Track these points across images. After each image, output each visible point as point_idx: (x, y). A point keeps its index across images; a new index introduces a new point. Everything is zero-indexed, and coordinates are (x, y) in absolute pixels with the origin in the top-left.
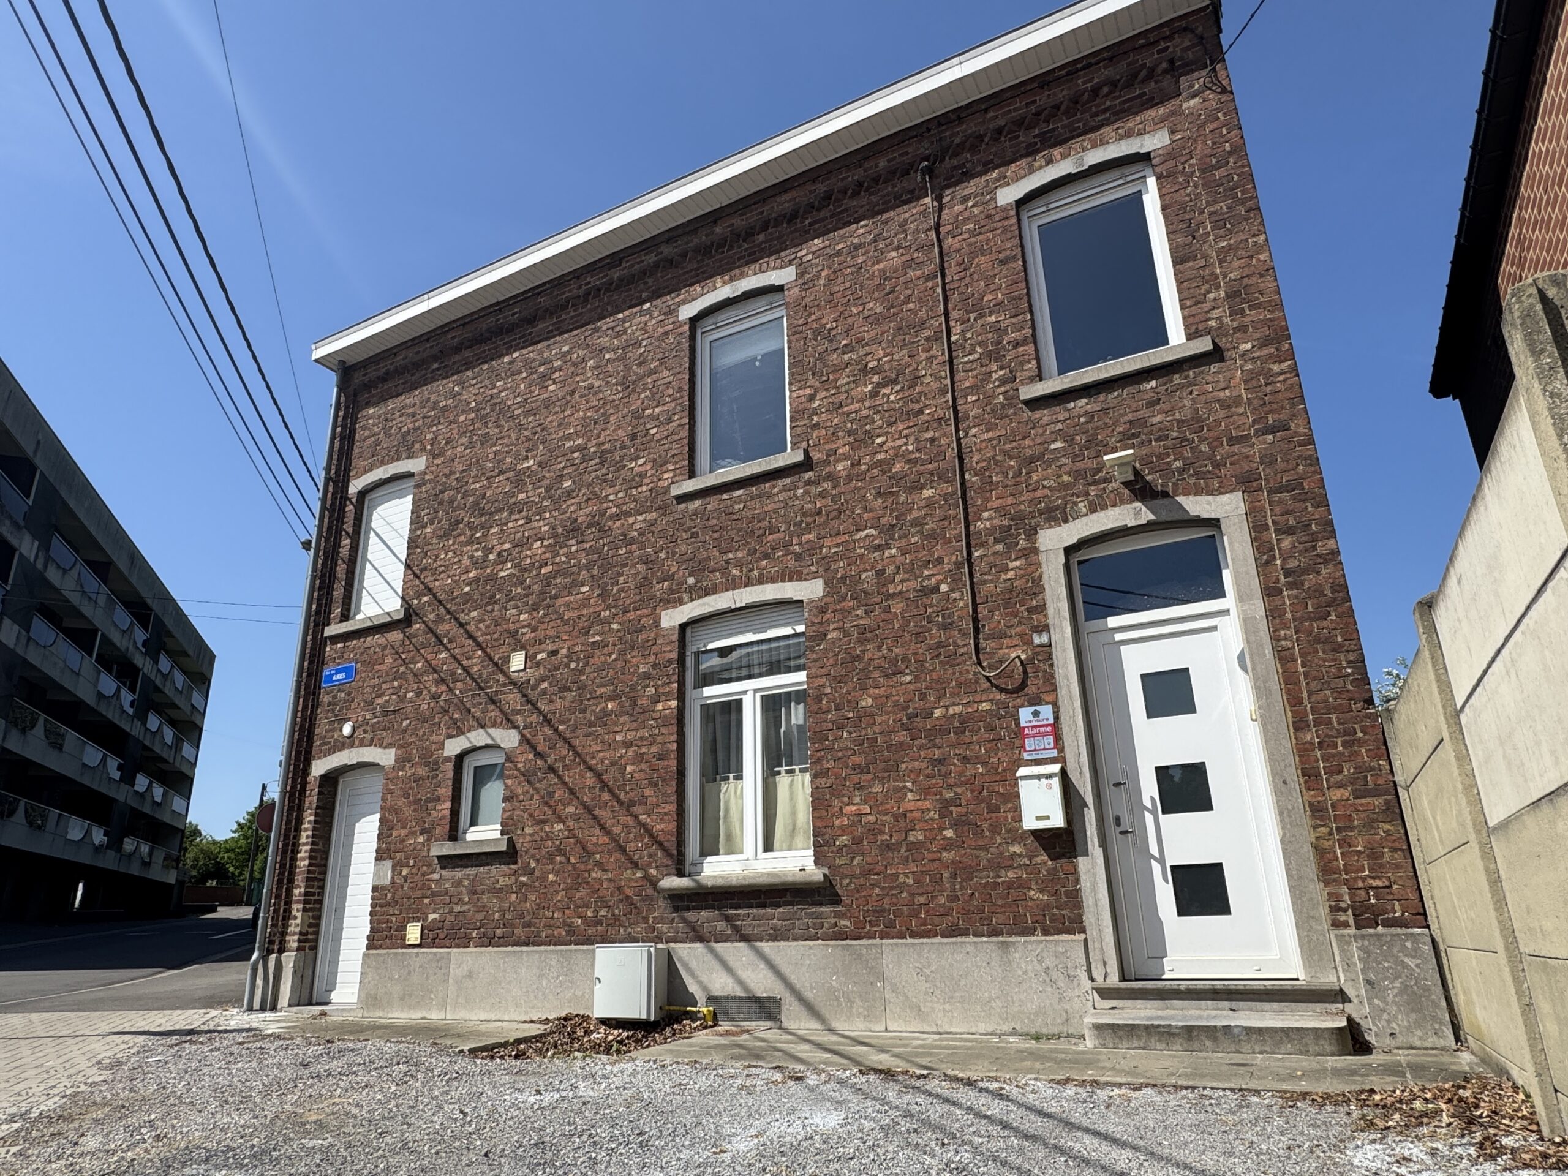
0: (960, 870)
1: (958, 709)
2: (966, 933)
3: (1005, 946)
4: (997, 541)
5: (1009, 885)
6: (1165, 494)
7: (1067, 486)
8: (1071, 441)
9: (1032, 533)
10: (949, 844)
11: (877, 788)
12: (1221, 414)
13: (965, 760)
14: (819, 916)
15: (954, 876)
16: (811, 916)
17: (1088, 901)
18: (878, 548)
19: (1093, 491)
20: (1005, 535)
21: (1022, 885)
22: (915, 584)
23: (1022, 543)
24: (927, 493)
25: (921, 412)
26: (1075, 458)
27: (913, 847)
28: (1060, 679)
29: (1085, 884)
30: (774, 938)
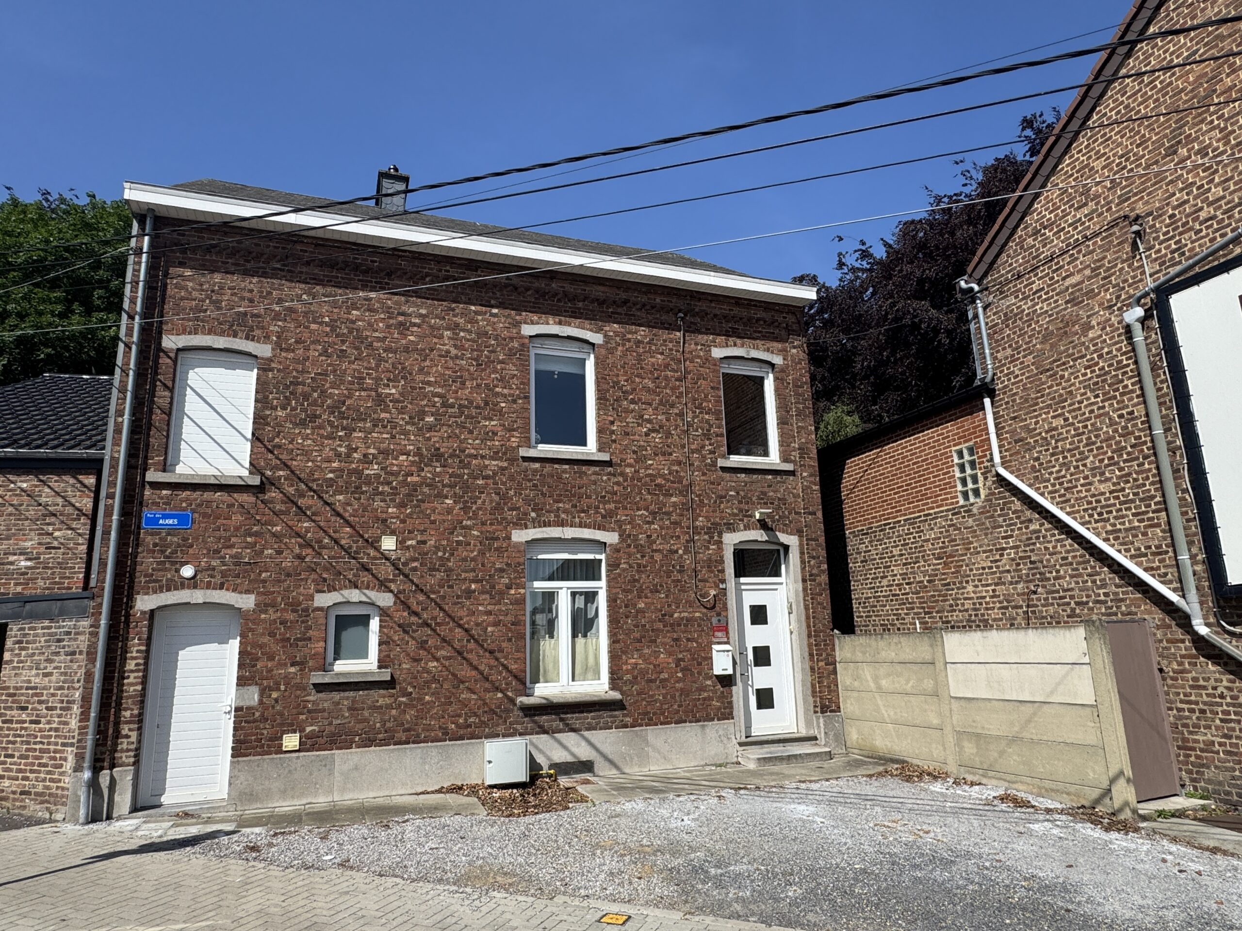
0: (684, 692)
1: (686, 614)
2: (685, 722)
3: (703, 726)
4: (706, 533)
5: (704, 699)
6: (772, 530)
7: (736, 515)
8: (738, 493)
9: (720, 535)
10: (679, 680)
11: (646, 651)
12: (793, 500)
13: (688, 640)
14: (615, 716)
15: (681, 695)
16: (611, 716)
17: (735, 706)
18: (648, 523)
19: (746, 520)
20: (709, 532)
21: (710, 699)
22: (667, 547)
23: (716, 538)
24: (674, 499)
25: (671, 454)
26: (740, 502)
27: (662, 681)
28: (729, 606)
29: (734, 699)
30: (588, 729)
